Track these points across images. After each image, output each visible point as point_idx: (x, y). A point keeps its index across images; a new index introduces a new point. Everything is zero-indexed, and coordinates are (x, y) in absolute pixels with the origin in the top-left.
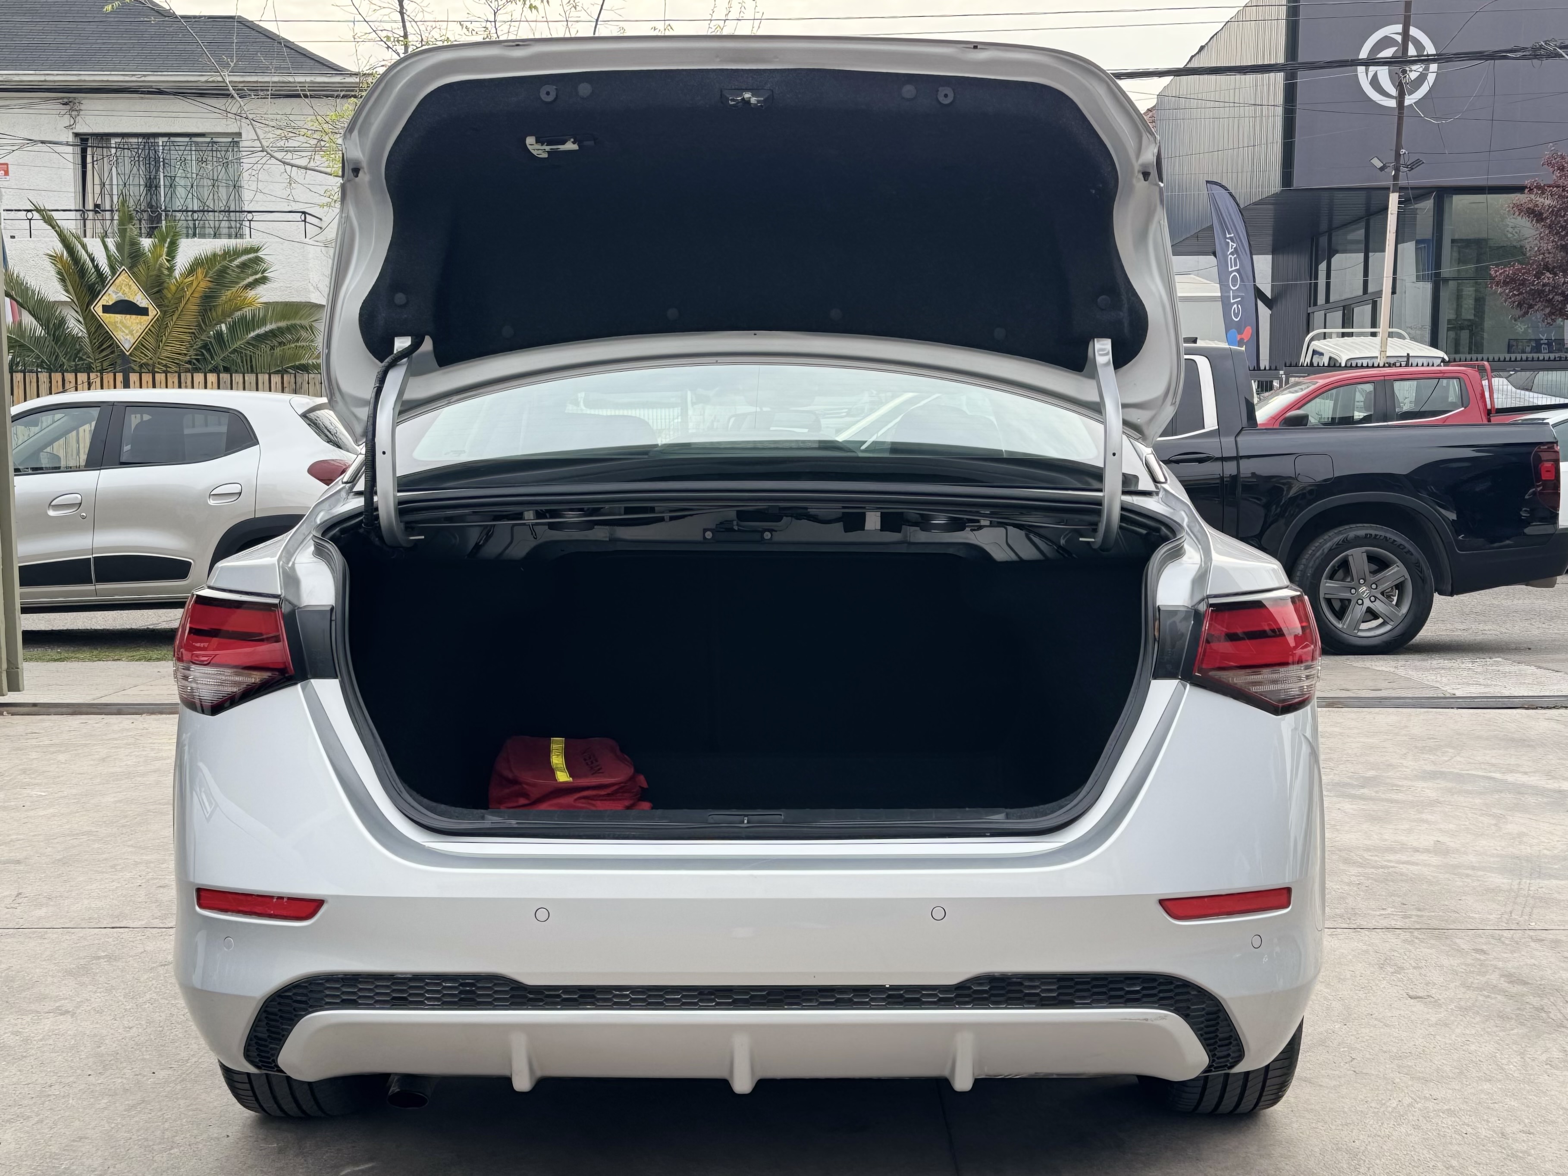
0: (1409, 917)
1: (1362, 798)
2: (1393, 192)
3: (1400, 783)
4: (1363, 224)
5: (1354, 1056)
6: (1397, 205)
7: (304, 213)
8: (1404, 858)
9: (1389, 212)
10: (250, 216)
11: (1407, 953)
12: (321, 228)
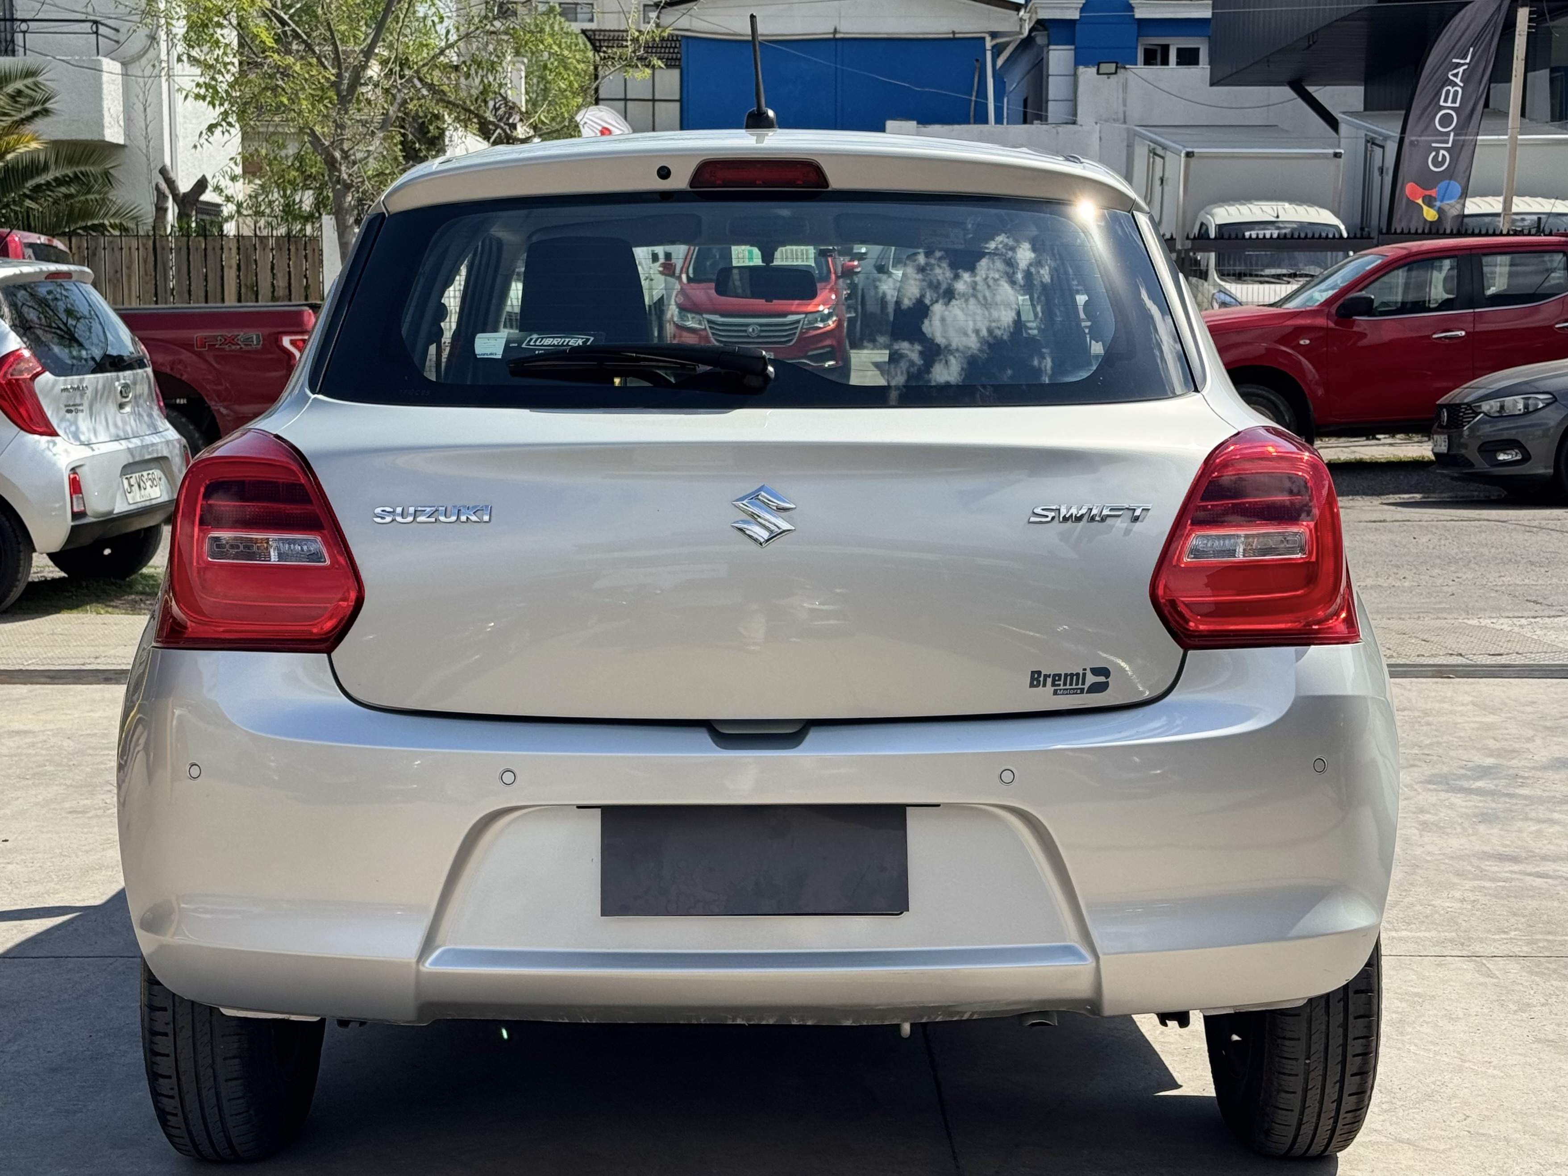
0: (1536, 942)
1: (1479, 792)
2: (1522, 6)
3: (1526, 775)
5: (1468, 1113)
6: (1527, 24)
7: (96, 22)
8: (1530, 869)
9: (1517, 33)
10: (24, 26)
11: (1534, 987)
12: (117, 42)
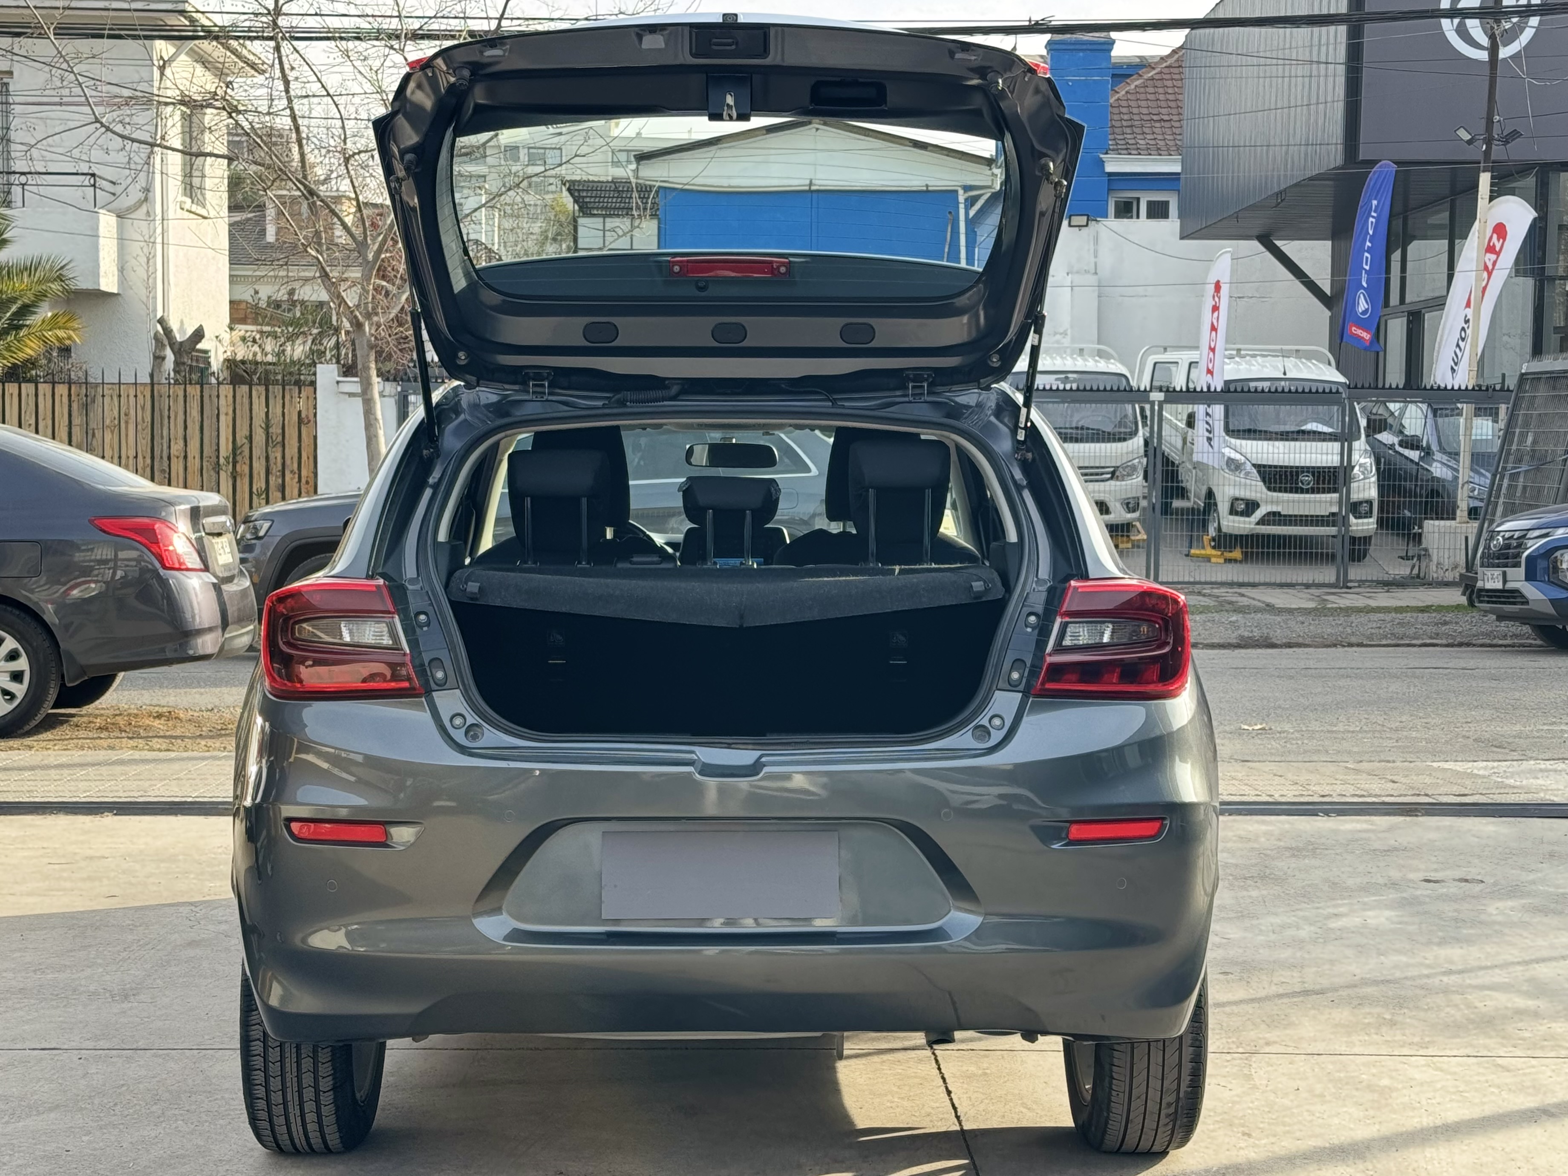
2: (1484, 171)
4: (1448, 205)
6: (1488, 188)
7: (93, 175)
9: (1480, 196)
12: (114, 194)
